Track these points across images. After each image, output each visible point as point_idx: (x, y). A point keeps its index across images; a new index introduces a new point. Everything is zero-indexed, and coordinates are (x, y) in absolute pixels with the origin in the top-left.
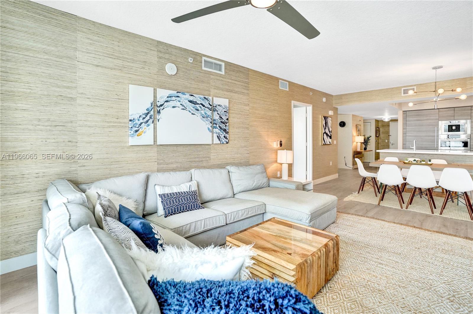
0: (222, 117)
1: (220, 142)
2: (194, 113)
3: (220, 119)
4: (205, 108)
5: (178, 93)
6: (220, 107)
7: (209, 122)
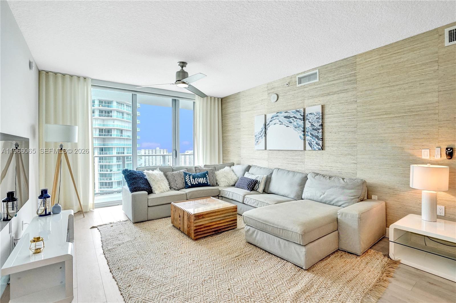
0: (314, 125)
1: (312, 149)
2: (288, 125)
3: (311, 127)
4: (297, 119)
5: (277, 114)
6: (312, 115)
7: (301, 131)
